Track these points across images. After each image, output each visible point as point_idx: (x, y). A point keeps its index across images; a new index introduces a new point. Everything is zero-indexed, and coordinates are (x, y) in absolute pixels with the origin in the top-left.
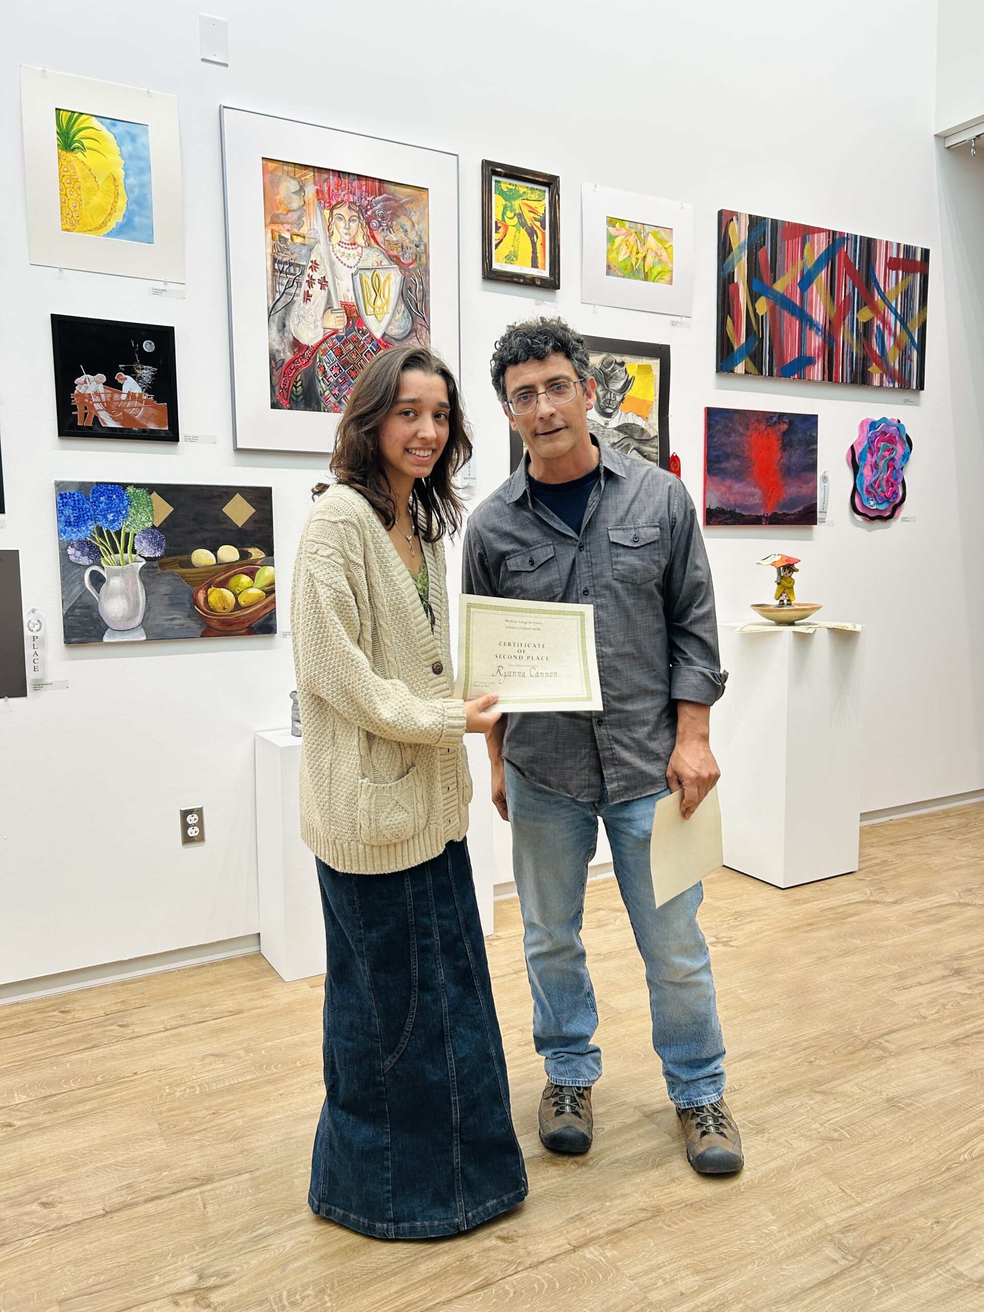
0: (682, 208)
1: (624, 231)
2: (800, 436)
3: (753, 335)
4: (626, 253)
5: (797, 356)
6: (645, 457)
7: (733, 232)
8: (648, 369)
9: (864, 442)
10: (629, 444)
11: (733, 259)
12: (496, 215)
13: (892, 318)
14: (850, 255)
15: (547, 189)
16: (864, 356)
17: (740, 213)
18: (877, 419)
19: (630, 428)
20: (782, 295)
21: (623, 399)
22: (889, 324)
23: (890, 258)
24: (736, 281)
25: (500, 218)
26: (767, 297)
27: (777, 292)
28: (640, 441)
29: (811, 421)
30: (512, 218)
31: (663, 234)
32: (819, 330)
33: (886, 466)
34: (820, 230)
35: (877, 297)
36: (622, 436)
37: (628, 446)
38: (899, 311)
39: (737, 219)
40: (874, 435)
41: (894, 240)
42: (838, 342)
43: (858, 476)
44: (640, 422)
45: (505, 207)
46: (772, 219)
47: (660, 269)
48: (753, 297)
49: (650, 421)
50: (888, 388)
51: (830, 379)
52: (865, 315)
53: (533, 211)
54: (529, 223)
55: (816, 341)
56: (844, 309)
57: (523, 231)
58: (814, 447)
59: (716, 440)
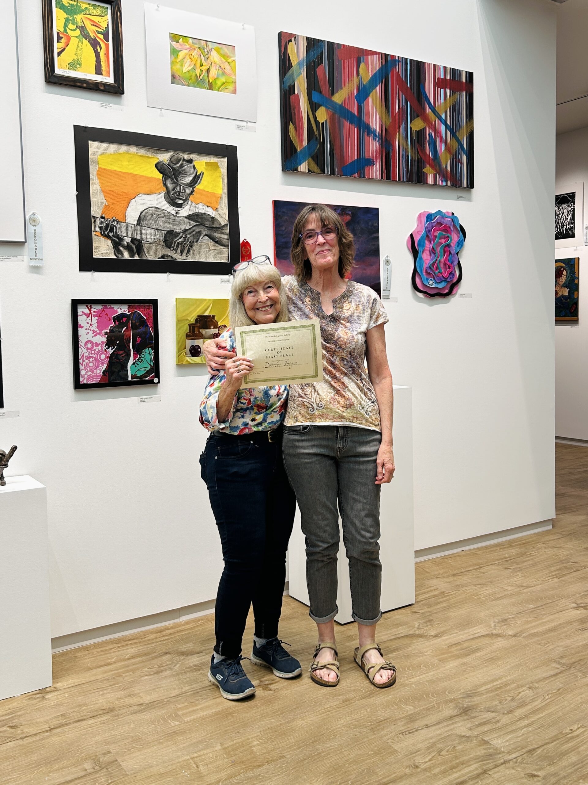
0: (243, 29)
1: (188, 46)
2: (363, 226)
3: (315, 138)
4: (190, 65)
5: (356, 158)
6: (216, 242)
7: (292, 50)
8: (215, 166)
9: (422, 232)
10: (201, 231)
11: (293, 74)
12: (58, 25)
13: (443, 128)
14: (402, 74)
15: (109, 6)
16: (418, 159)
17: (298, 36)
18: (433, 212)
19: (200, 217)
20: (341, 106)
21: (192, 193)
22: (440, 133)
23: (438, 78)
24: (296, 92)
25: (62, 30)
26: (326, 107)
27: (336, 103)
28: (211, 228)
29: (373, 213)
30: (74, 30)
31: (225, 50)
32: (376, 136)
33: (442, 251)
34: (373, 53)
35: (428, 110)
36: (193, 223)
37: (199, 233)
38: (448, 122)
39: (296, 40)
40: (430, 226)
41: (441, 63)
42: (394, 147)
43: (418, 259)
44: (211, 212)
45: (67, 20)
46: (328, 42)
47: (224, 81)
48: (314, 107)
49: (220, 211)
50: (441, 187)
51: (388, 178)
52: (418, 125)
53: (95, 25)
54: (92, 35)
55: (373, 146)
56: (399, 119)
57: (86, 42)
58: (376, 235)
59: (284, 228)
